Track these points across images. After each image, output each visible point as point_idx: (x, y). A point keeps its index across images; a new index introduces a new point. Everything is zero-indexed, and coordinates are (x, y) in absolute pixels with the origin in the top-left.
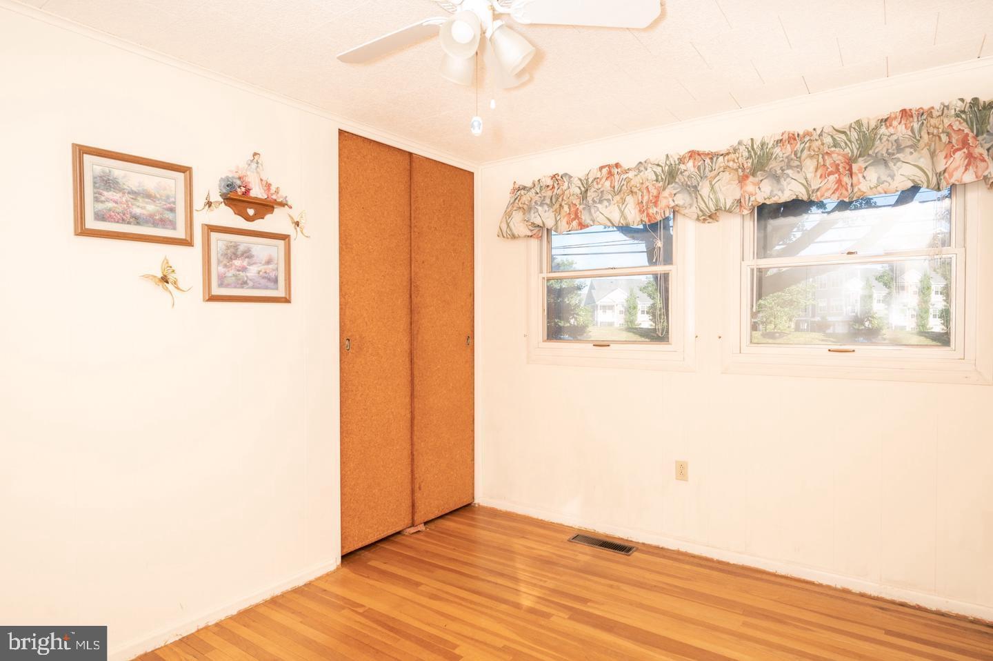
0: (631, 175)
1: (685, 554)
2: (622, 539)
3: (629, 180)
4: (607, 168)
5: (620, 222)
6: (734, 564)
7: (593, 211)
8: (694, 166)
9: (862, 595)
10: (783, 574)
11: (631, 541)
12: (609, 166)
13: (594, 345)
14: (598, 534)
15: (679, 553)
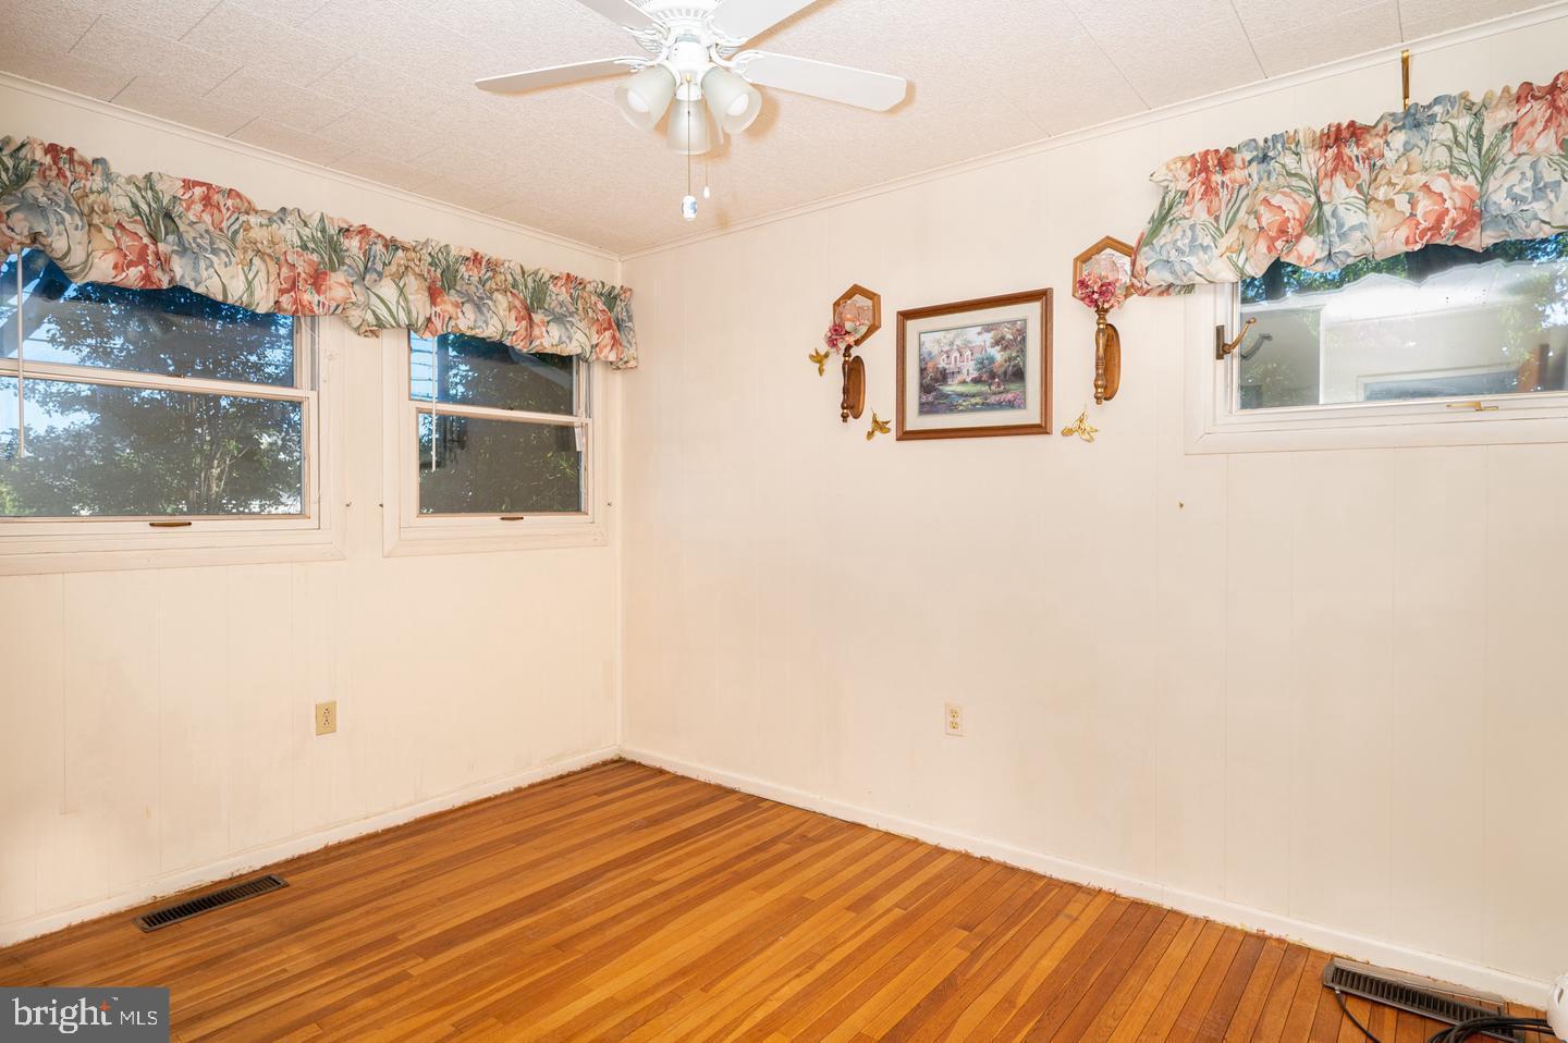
0: (253, 219)
1: (340, 846)
2: (220, 882)
3: (247, 227)
4: (204, 188)
5: (241, 298)
6: (405, 824)
7: (202, 264)
8: (360, 248)
9: (532, 786)
10: (460, 805)
11: (241, 876)
12: (209, 186)
13: (152, 525)
14: (165, 900)
15: (327, 849)
